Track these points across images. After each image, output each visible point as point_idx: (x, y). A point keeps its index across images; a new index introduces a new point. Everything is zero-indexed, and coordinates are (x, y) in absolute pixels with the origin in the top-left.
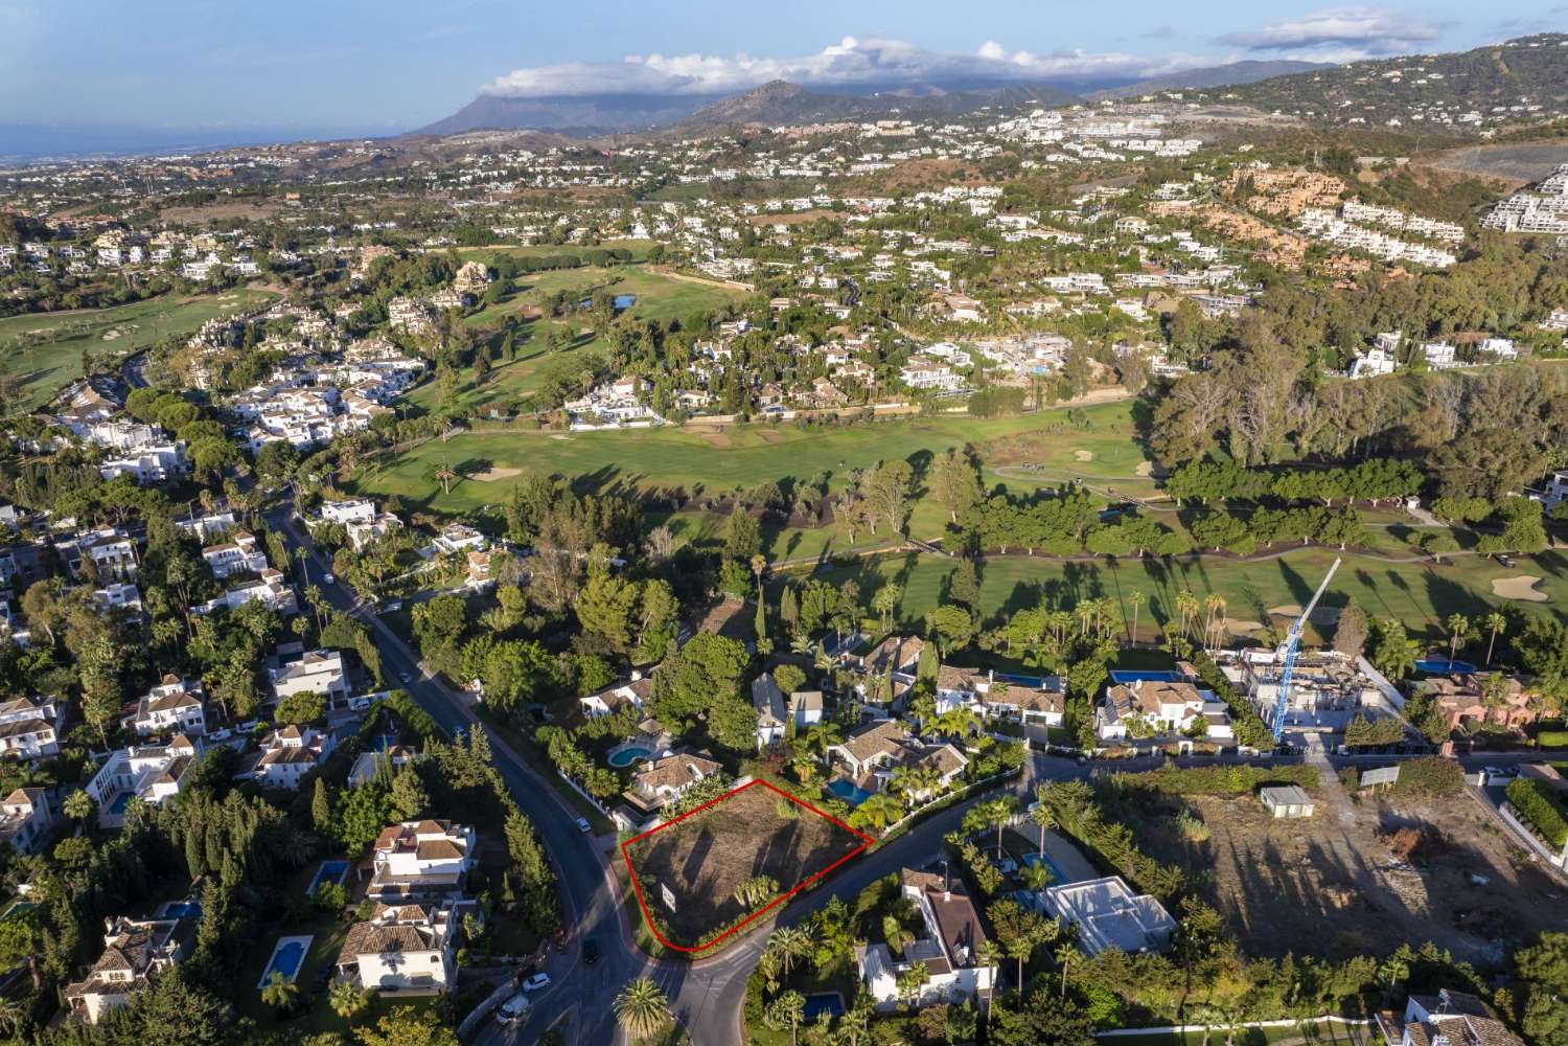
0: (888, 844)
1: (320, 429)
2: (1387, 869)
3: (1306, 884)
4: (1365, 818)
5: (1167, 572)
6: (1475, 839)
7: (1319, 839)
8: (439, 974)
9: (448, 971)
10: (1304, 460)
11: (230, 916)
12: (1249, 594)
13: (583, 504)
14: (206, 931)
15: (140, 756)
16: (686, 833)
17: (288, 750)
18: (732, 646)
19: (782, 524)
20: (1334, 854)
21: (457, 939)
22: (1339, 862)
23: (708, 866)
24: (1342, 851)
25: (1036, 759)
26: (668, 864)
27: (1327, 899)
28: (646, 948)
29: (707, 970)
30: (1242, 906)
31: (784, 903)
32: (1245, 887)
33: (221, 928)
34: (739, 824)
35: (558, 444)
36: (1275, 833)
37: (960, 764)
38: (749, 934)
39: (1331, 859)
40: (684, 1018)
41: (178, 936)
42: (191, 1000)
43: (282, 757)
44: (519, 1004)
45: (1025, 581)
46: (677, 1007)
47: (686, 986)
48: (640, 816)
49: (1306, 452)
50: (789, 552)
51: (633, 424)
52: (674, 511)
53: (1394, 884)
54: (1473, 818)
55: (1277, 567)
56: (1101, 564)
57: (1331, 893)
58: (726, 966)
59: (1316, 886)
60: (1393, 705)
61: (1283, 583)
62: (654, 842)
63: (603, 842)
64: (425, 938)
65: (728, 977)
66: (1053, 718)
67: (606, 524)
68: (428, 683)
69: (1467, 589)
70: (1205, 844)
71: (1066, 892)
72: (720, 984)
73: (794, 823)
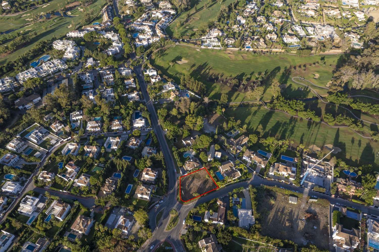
0: (221, 189)
1: (150, 40)
2: (301, 220)
3: (284, 219)
4: (306, 207)
5: (312, 125)
6: (322, 218)
7: (294, 210)
8: (148, 198)
9: (149, 197)
10: (372, 89)
11: (122, 183)
12: (325, 138)
13: (195, 82)
14: (119, 185)
15: (112, 139)
16: (191, 177)
17: (133, 143)
18: (208, 139)
19: (236, 90)
20: (294, 213)
21: (151, 193)
22: (294, 216)
23: (192, 185)
24: (296, 213)
25: (255, 175)
26: (185, 183)
27: (286, 223)
28: (178, 199)
29: (185, 206)
30: (271, 220)
31: (200, 197)
32: (274, 217)
33: (121, 185)
34: (199, 177)
35: (197, 53)
36: (287, 206)
37: (239, 175)
38: (193, 201)
39: (293, 215)
40: (180, 214)
41: (115, 184)
42: (116, 199)
43: (132, 145)
44: (158, 205)
45: (280, 120)
46: (179, 212)
47: (181, 208)
48: (184, 172)
49: (373, 87)
50: (235, 100)
51: (215, 48)
52: (215, 82)
53: (300, 223)
54: (325, 214)
55: (336, 131)
56: (299, 119)
57: (287, 223)
58: (188, 206)
59: (286, 220)
60: (332, 181)
61: (334, 136)
62: (185, 177)
63: (178, 175)
64: (147, 193)
65: (188, 208)
66: (263, 166)
67: (198, 89)
68: (159, 126)
69: (373, 151)
70: (273, 204)
71: (242, 211)
72: (186, 209)
73: (208, 179)
